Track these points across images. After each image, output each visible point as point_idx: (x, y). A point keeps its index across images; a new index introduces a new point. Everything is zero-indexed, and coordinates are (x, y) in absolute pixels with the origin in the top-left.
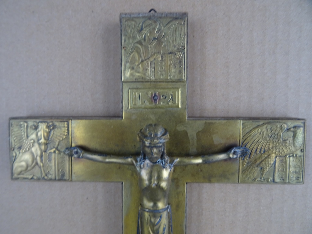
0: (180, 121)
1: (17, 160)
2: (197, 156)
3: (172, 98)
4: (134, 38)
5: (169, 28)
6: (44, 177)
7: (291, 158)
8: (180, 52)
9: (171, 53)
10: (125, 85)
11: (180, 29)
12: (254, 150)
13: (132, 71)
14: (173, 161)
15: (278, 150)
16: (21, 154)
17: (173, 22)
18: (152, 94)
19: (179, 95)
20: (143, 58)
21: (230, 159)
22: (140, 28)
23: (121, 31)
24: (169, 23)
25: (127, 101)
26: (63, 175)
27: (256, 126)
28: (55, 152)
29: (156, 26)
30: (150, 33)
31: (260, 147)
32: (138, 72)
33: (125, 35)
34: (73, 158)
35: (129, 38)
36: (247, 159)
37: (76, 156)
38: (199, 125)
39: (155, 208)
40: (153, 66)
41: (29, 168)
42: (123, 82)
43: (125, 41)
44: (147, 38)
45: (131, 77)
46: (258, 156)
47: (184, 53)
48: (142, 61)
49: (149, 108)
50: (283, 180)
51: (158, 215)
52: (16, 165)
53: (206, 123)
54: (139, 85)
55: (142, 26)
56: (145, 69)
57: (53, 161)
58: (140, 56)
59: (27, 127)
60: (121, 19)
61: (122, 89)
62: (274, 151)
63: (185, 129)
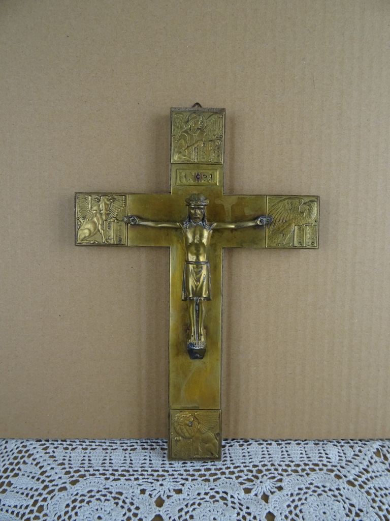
0: (218, 196)
1: (82, 228)
2: (231, 223)
3: (211, 177)
4: (182, 128)
5: (210, 121)
6: (104, 242)
7: (308, 227)
8: (218, 140)
9: (211, 141)
10: (173, 165)
11: (219, 121)
12: (278, 220)
13: (179, 155)
14: (212, 225)
15: (296, 220)
16: (85, 223)
17: (214, 116)
18: (195, 174)
19: (217, 175)
20: (189, 145)
21: (257, 226)
22: (186, 120)
23: (171, 122)
24: (210, 116)
25: (174, 179)
26: (120, 240)
27: (279, 200)
28: (114, 221)
29: (200, 119)
30: (195, 124)
31: (282, 217)
32: (184, 156)
33: (174, 126)
34: (129, 225)
35: (178, 128)
36: (272, 228)
37: (132, 223)
38: (233, 200)
39: (197, 261)
40: (197, 151)
41: (92, 234)
42: (172, 164)
43: (174, 130)
44: (192, 128)
45: (179, 160)
46: (281, 225)
47: (222, 141)
48: (188, 147)
49: (193, 185)
50: (301, 244)
51: (200, 266)
52: (80, 232)
53: (239, 198)
54: (184, 166)
55: (188, 118)
56: (190, 154)
57: (112, 229)
58: (186, 142)
59: (92, 199)
60: (171, 112)
61: (171, 170)
62: (294, 221)
63: (222, 203)
